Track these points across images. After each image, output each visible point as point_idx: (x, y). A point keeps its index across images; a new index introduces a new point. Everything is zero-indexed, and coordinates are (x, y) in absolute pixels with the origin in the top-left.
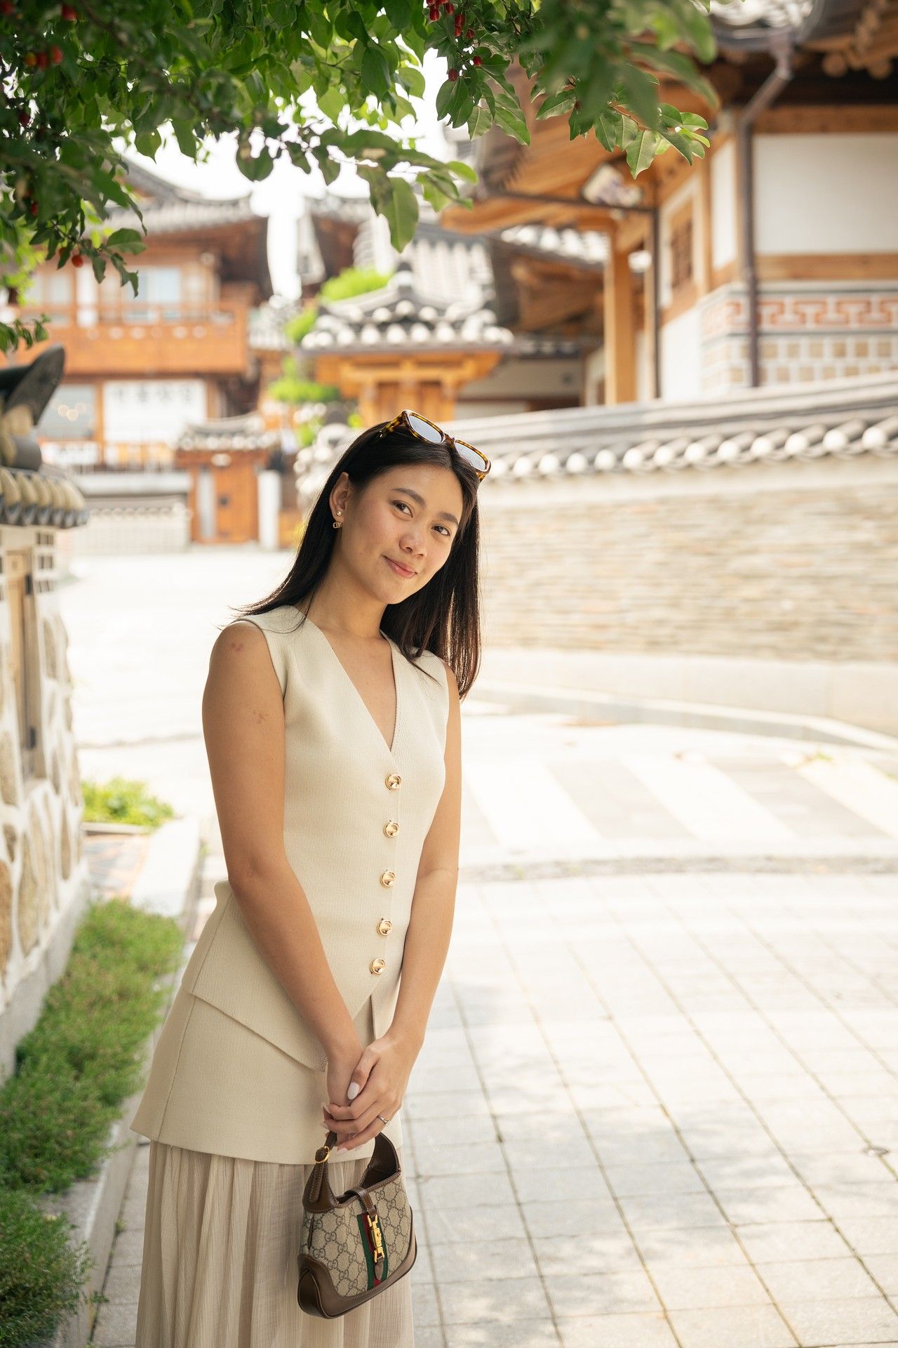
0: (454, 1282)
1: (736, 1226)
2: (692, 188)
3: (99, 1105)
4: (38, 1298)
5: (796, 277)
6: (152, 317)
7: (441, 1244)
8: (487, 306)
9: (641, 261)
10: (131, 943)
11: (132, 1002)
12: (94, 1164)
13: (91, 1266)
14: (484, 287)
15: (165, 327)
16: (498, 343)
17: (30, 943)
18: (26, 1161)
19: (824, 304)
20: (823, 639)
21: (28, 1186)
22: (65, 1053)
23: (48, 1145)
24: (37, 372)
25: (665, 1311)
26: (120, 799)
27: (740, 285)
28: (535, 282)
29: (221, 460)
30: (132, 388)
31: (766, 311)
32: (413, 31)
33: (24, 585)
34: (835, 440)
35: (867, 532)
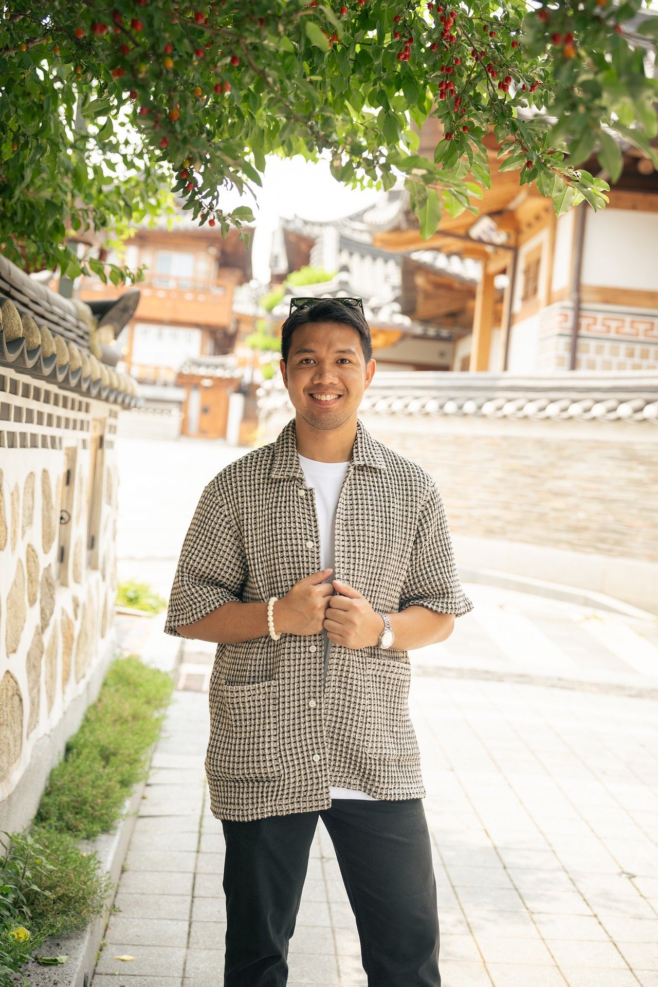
0: (345, 928)
1: (533, 913)
2: (543, 236)
3: (118, 786)
4: (77, 904)
5: (606, 302)
6: (172, 284)
7: (337, 902)
8: (396, 300)
9: (502, 282)
10: (141, 685)
11: (140, 722)
12: (114, 823)
13: (111, 888)
14: (394, 288)
15: (180, 292)
16: (401, 325)
17: (80, 675)
18: (69, 816)
19: (623, 321)
20: (603, 541)
21: (70, 832)
22: (99, 749)
23: (85, 808)
24: (121, 305)
25: (484, 962)
26: (135, 592)
27: (569, 303)
28: (429, 288)
29: (207, 383)
30: (153, 329)
31: (584, 322)
32: (417, 107)
33: (98, 441)
34: (624, 410)
35: (640, 473)
